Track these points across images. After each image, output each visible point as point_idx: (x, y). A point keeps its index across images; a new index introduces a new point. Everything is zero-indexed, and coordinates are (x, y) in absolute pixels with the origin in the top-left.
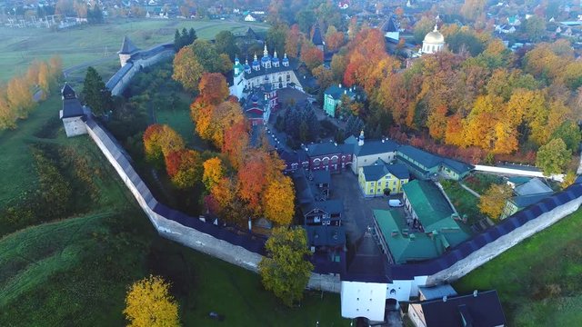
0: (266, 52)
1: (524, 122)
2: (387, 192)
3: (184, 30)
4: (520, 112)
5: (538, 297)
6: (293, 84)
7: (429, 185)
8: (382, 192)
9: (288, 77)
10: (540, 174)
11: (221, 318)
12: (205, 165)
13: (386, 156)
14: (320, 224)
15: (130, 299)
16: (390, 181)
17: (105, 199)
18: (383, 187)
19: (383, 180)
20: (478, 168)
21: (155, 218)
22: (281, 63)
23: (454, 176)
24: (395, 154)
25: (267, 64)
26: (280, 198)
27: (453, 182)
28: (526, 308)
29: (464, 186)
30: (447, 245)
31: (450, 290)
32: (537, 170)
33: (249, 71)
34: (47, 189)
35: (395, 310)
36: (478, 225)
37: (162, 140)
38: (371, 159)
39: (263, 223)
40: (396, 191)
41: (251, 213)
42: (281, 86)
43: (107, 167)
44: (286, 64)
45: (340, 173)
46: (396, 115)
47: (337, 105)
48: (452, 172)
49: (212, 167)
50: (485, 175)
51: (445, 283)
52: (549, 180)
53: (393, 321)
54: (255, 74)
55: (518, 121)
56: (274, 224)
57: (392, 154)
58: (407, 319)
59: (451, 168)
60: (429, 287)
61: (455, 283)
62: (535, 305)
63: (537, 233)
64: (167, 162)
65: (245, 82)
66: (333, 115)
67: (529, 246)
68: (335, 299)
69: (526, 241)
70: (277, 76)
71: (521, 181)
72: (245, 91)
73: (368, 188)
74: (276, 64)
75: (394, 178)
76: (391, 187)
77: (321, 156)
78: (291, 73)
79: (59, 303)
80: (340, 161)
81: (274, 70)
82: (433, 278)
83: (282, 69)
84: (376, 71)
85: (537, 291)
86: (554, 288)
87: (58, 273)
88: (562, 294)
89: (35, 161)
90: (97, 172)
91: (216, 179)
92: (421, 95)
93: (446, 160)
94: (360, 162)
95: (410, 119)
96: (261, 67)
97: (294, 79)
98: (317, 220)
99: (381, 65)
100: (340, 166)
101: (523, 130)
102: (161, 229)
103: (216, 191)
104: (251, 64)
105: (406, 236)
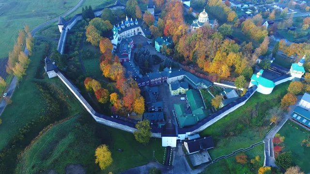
0: (127, 19)
1: (233, 65)
2: (180, 93)
3: (86, 7)
4: (231, 62)
5: (226, 137)
6: (140, 33)
7: (196, 91)
8: (178, 94)
9: (138, 29)
10: (235, 88)
11: (122, 151)
12: (111, 95)
13: (180, 77)
14: (154, 111)
15: (96, 152)
16: (181, 90)
17: (73, 109)
18: (179, 92)
19: (178, 90)
20: (215, 83)
21: (95, 117)
22: (134, 23)
23: (205, 87)
24: (184, 75)
25: (128, 25)
26: (139, 105)
27: (204, 89)
28: (222, 141)
29: (209, 91)
30: (198, 120)
31: (198, 136)
32: (234, 86)
33: (120, 29)
34: (51, 107)
35: (180, 143)
36: (211, 109)
37: (93, 85)
38: (175, 79)
39: (133, 114)
40: (184, 93)
41: (128, 111)
42: (135, 34)
43: (71, 94)
44: (137, 23)
45: (162, 85)
46: (185, 56)
47: (161, 48)
48: (205, 86)
49: (113, 97)
50: (217, 87)
51: (197, 133)
52: (239, 90)
53: (179, 147)
54: (123, 30)
55: (231, 65)
56: (137, 114)
57: (183, 76)
58: (184, 146)
59: (205, 84)
60: (191, 135)
61: (200, 133)
62: (224, 139)
63: (230, 113)
64: (96, 94)
65: (119, 36)
66: (159, 51)
67: (226, 119)
68: (160, 140)
69: (226, 116)
70: (133, 30)
71: (229, 90)
72: (119, 40)
73: (173, 93)
74: (132, 24)
75: (182, 89)
76: (181, 92)
77: (154, 78)
78: (139, 28)
79: (73, 153)
80: (162, 79)
81: (131, 27)
82: (193, 132)
83: (135, 26)
84: (178, 31)
85: (226, 135)
86: (232, 133)
87: (70, 144)
88: (234, 136)
89: (41, 92)
90: (67, 97)
91: (115, 101)
92: (195, 49)
93: (203, 80)
94: (170, 80)
95: (191, 58)
96: (125, 26)
97: (141, 30)
98: (153, 110)
99: (180, 28)
100: (162, 81)
101: (232, 68)
102: (97, 120)
103: (115, 105)
104: (120, 26)
105: (185, 116)
